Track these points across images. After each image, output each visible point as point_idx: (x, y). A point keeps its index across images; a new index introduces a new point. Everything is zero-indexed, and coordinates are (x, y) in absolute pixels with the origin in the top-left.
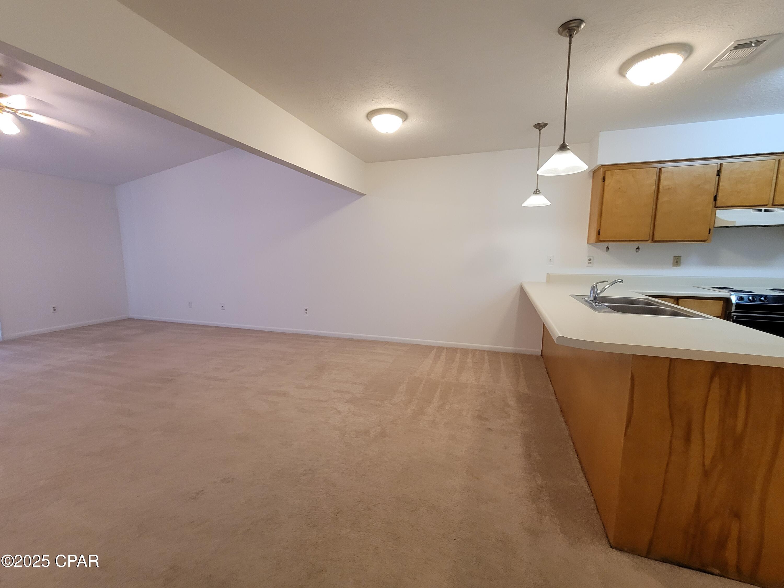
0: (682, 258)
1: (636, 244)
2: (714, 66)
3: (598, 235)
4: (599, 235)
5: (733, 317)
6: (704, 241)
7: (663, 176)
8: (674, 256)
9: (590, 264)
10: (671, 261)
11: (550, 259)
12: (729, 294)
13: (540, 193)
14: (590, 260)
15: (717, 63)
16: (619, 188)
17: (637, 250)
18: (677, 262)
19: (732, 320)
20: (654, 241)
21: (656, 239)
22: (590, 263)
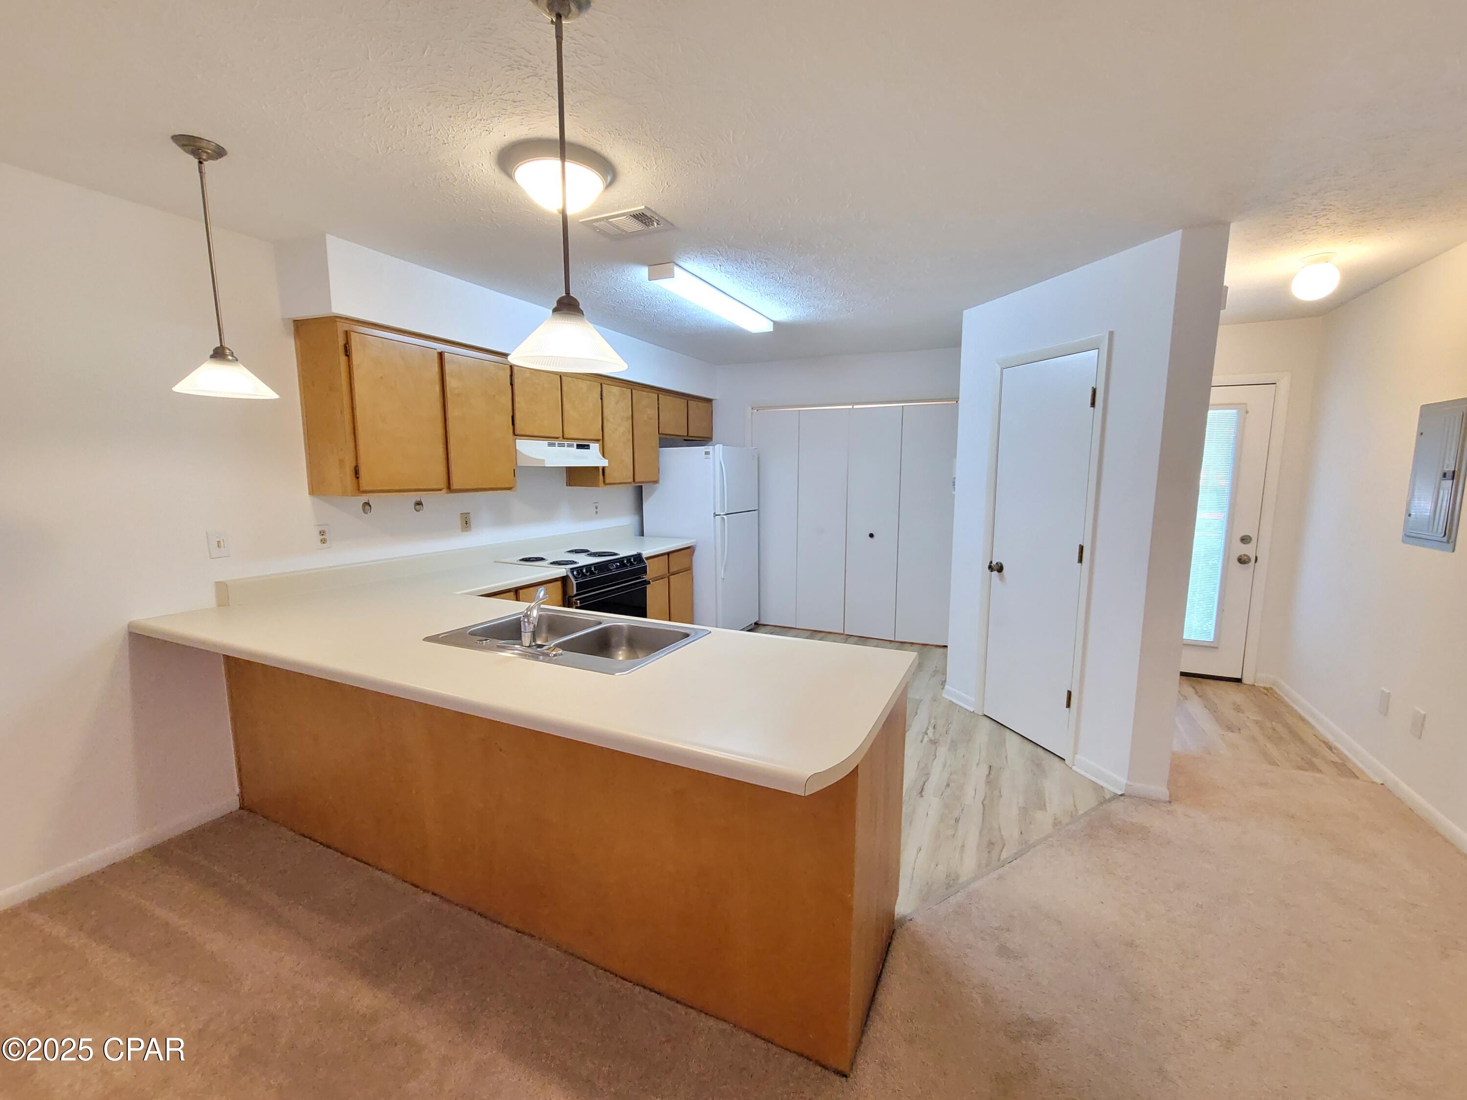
0: (472, 516)
1: (416, 497)
2: (597, 223)
3: (354, 478)
4: (357, 478)
5: (577, 603)
6: (510, 489)
7: (448, 368)
8: (462, 514)
9: (324, 543)
10: (458, 522)
11: (218, 541)
12: (564, 570)
13: (237, 360)
14: (322, 533)
15: (602, 222)
16: (382, 378)
17: (418, 507)
18: (466, 523)
19: (574, 607)
20: (449, 488)
21: (455, 486)
22: (323, 541)
